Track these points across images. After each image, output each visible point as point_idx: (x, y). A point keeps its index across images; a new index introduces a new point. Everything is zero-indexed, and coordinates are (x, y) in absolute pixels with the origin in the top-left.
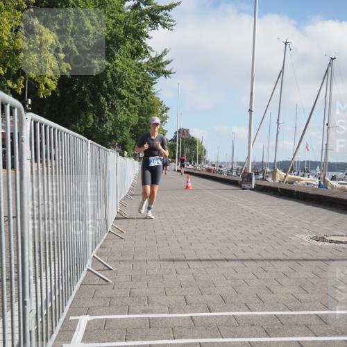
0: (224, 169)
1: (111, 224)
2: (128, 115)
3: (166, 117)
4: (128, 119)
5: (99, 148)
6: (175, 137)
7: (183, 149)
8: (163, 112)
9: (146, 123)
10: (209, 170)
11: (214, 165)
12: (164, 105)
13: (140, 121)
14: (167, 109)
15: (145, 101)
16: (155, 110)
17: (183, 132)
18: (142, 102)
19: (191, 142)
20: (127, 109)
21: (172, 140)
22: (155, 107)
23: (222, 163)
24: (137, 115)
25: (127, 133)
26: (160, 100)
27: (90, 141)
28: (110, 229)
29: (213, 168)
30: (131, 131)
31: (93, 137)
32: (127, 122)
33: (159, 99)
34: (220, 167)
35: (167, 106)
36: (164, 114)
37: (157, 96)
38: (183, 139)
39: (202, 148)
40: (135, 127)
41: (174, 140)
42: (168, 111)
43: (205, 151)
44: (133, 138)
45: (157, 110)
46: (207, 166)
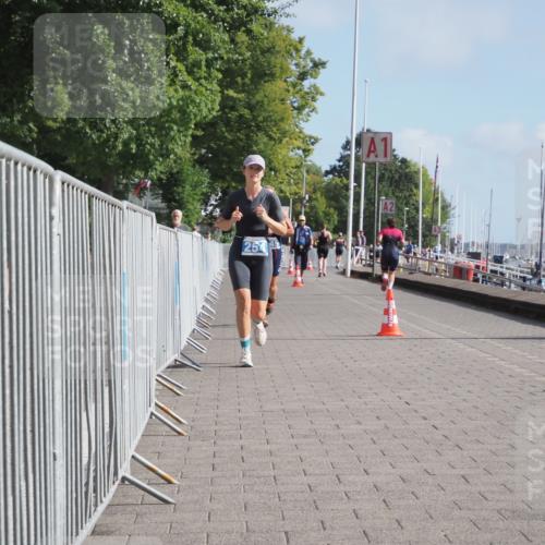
0: (512, 268)
1: (131, 452)
2: (185, 87)
3: (315, 93)
4: (188, 101)
5: (91, 197)
6: (345, 159)
7: (370, 202)
8: (303, 76)
9: (246, 112)
10: (459, 272)
11: (476, 256)
12: (309, 53)
13: (227, 105)
14: (318, 65)
15: (242, 37)
16: (277, 71)
17: (371, 143)
18: (232, 41)
19: (400, 178)
20: (181, 66)
21: (333, 170)
22: (277, 61)
23: (504, 247)
24: (216, 87)
25: (182, 148)
26: (295, 36)
27: (59, 175)
28: (125, 470)
29: (472, 263)
30: (196, 142)
31: (71, 161)
32: (183, 111)
33: (289, 30)
34: (498, 260)
35: (316, 56)
36: (307, 84)
37: (283, 21)
38: (371, 166)
39: (434, 198)
40: (208, 126)
41: (340, 170)
42: (322, 71)
43: (445, 208)
44: (201, 162)
45: (284, 70)
46: (452, 258)
